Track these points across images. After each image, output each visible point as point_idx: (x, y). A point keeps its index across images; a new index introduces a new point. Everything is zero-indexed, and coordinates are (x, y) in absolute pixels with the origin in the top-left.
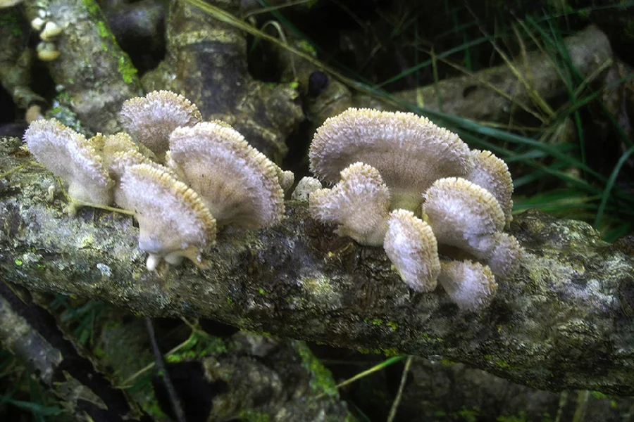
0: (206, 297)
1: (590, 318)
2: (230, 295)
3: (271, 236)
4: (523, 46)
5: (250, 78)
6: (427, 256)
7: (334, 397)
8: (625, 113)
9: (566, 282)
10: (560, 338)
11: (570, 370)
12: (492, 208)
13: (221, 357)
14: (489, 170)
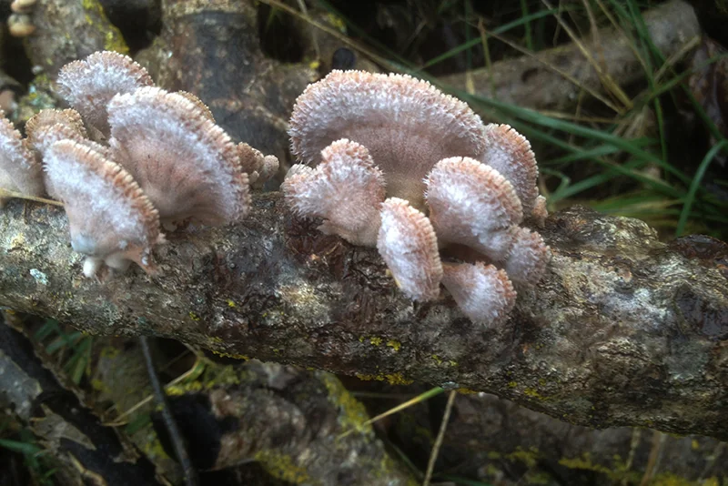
0: (164, 312)
1: (637, 337)
2: (192, 308)
3: (243, 236)
4: (593, 21)
5: (262, 55)
6: (424, 256)
7: (368, 435)
8: (715, 102)
9: (608, 291)
10: (601, 360)
11: (614, 401)
12: (504, 195)
13: (233, 389)
14: (507, 149)
